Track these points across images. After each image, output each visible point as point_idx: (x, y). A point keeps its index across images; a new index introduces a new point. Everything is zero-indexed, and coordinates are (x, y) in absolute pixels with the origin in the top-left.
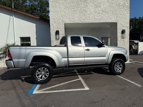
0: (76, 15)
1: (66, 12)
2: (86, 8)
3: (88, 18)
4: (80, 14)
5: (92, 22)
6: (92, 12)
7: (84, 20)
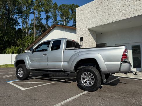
0: (98, 18)
1: (90, 17)
2: (110, 6)
3: (113, 17)
4: (103, 15)
5: (118, 20)
6: (117, 8)
7: (107, 20)
